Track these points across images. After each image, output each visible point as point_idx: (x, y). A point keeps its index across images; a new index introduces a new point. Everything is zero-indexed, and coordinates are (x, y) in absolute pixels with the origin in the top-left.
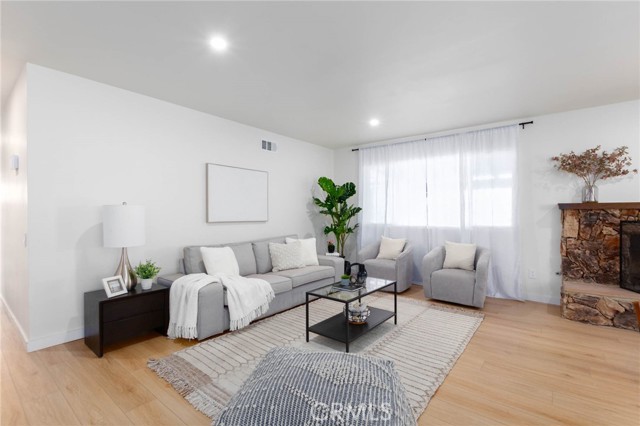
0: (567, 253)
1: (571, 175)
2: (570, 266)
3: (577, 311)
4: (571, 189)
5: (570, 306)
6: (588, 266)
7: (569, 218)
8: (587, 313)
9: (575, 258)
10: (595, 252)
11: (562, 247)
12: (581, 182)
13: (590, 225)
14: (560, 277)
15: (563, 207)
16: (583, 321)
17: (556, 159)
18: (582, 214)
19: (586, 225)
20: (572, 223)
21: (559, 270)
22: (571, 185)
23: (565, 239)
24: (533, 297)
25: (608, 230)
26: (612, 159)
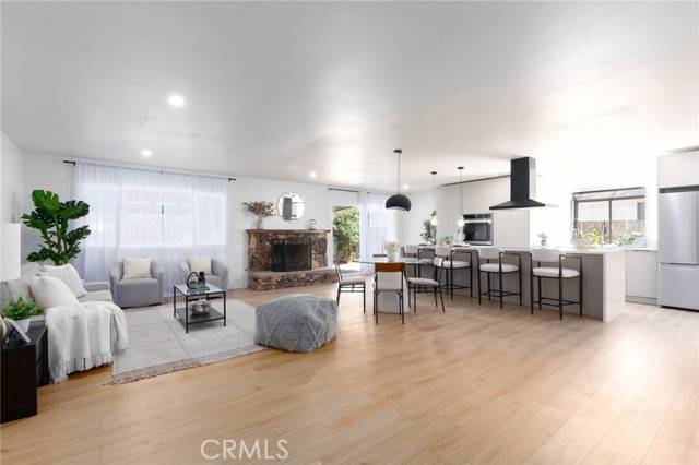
0: (252, 257)
1: (252, 214)
2: (253, 264)
3: (264, 285)
5: (262, 284)
6: (260, 263)
7: (252, 238)
9: (255, 260)
10: (262, 255)
11: (249, 254)
14: (248, 272)
15: (249, 232)
17: (246, 204)
19: (260, 241)
21: (247, 267)
22: (252, 219)
23: (250, 250)
25: (268, 243)
26: (268, 207)
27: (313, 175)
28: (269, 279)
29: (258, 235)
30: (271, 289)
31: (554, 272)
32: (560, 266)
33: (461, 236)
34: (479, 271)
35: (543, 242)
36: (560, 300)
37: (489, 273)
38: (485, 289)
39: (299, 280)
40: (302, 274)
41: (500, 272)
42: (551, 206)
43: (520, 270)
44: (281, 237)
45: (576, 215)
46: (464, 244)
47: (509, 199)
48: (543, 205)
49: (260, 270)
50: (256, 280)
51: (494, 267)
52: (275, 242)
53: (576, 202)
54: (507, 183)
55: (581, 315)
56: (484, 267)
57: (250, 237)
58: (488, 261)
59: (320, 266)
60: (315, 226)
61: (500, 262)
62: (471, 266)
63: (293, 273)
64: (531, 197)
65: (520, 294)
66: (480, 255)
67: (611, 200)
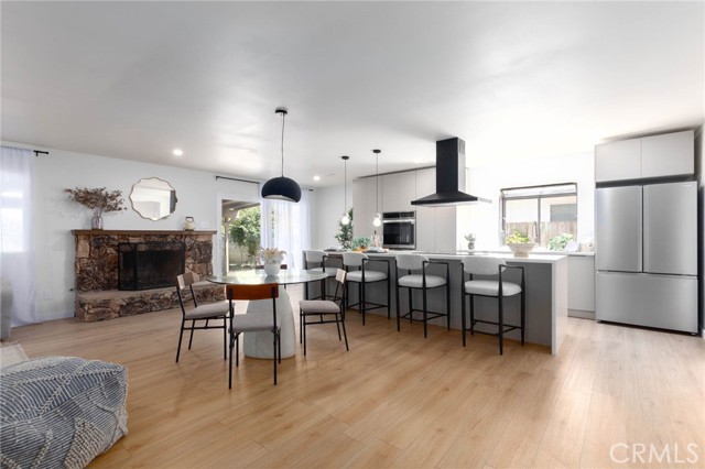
0: (81, 271)
1: (81, 206)
2: (82, 281)
3: (96, 313)
4: (80, 218)
5: (91, 311)
6: (97, 279)
7: (82, 242)
8: (104, 312)
9: (88, 274)
10: (101, 267)
11: (76, 267)
12: (90, 213)
13: (98, 247)
14: (73, 293)
15: (77, 234)
16: (101, 320)
17: (70, 191)
18: (92, 238)
19: (96, 247)
20: (84, 245)
21: (73, 286)
22: (82, 215)
23: (78, 260)
24: (49, 316)
25: (110, 250)
26: (112, 198)
27: (178, 153)
28: (106, 303)
29: (94, 238)
30: (109, 318)
31: (492, 287)
32: (500, 279)
33: (379, 239)
34: (398, 286)
35: (471, 245)
36: (500, 324)
37: (410, 288)
38: (405, 310)
39: (160, 302)
40: (168, 292)
41: (424, 287)
42: (483, 200)
43: (448, 284)
44: (133, 240)
45: (504, 215)
46: (381, 249)
47: (434, 192)
48: (475, 199)
49: (95, 289)
50: (82, 305)
51: (416, 281)
52: (123, 248)
53: (504, 199)
54: (432, 176)
55: (523, 343)
56: (405, 280)
57: (77, 242)
58: (410, 273)
59: (201, 280)
60: (192, 226)
61: (424, 273)
62: (388, 279)
63: (151, 292)
64: (460, 189)
65: (448, 315)
66: (398, 265)
67: (540, 197)
